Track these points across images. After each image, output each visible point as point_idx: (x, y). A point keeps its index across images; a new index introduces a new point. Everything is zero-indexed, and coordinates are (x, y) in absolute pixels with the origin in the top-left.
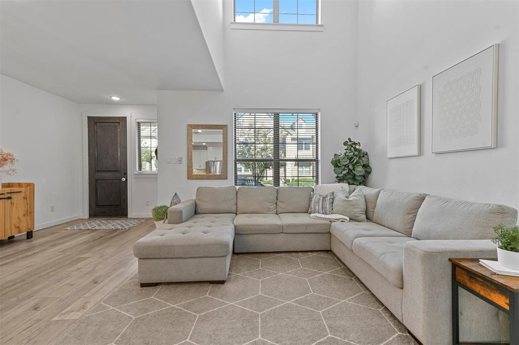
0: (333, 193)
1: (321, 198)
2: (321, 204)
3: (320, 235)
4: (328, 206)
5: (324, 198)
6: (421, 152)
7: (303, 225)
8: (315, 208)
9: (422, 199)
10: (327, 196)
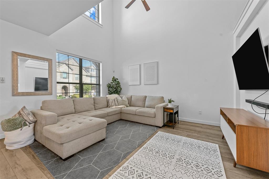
0: (116, 98)
1: (113, 100)
2: (114, 103)
3: (118, 114)
4: (117, 103)
5: (114, 100)
6: (140, 84)
7: (114, 111)
8: (112, 105)
9: (146, 97)
10: (115, 99)
